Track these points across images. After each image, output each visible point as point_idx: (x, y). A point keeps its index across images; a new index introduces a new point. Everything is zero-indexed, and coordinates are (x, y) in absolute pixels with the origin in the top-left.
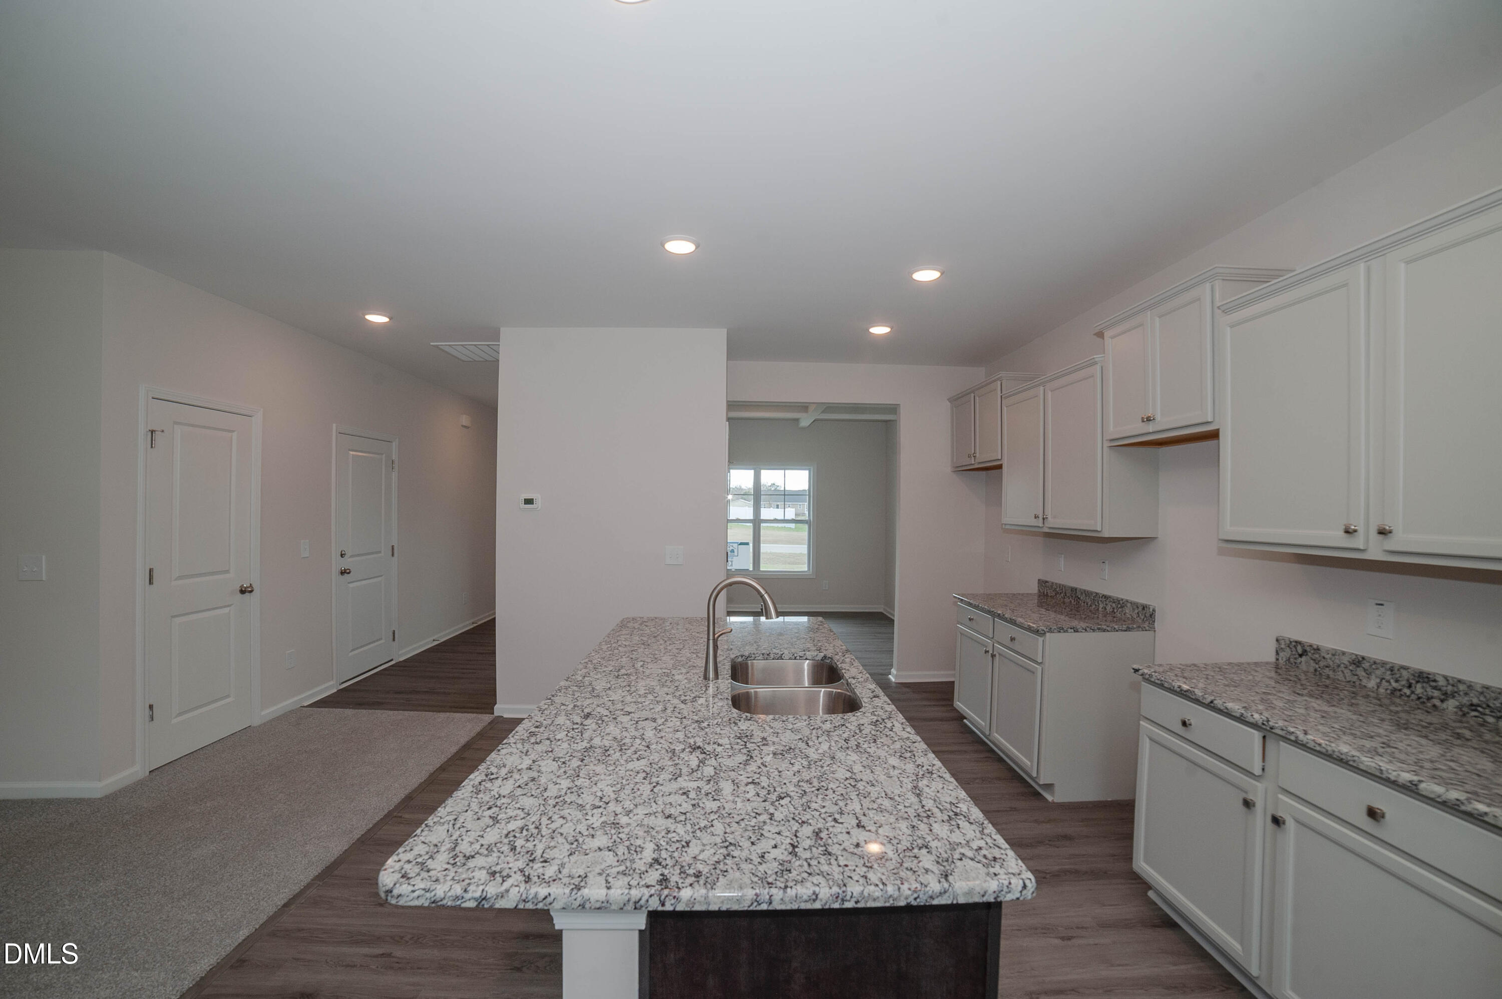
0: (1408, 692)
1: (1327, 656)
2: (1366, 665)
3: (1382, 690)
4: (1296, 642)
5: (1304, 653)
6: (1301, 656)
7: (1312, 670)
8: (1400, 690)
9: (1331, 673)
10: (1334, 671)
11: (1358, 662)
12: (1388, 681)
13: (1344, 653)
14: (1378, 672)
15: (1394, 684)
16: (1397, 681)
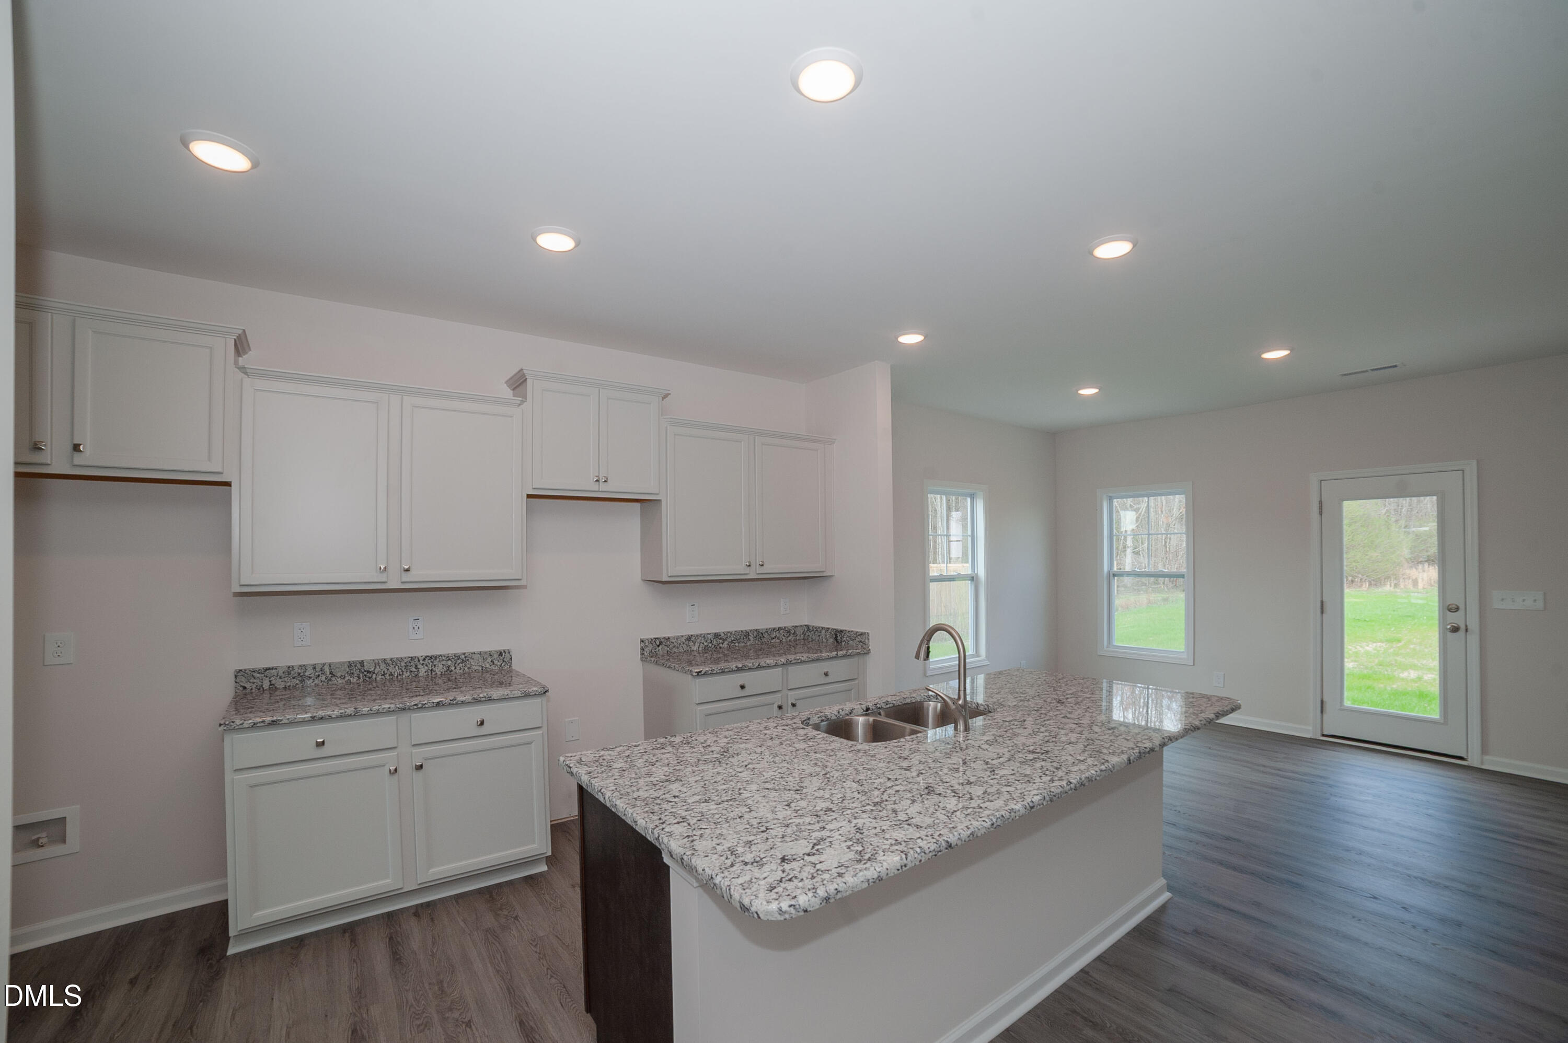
0: (710, 645)
1: (673, 641)
2: (693, 639)
3: (700, 649)
4: (655, 638)
5: (661, 643)
6: (658, 646)
7: (666, 652)
8: (708, 646)
9: (676, 650)
10: (678, 648)
11: (689, 638)
12: (703, 643)
13: (682, 636)
14: (698, 640)
15: (706, 644)
16: (706, 642)
